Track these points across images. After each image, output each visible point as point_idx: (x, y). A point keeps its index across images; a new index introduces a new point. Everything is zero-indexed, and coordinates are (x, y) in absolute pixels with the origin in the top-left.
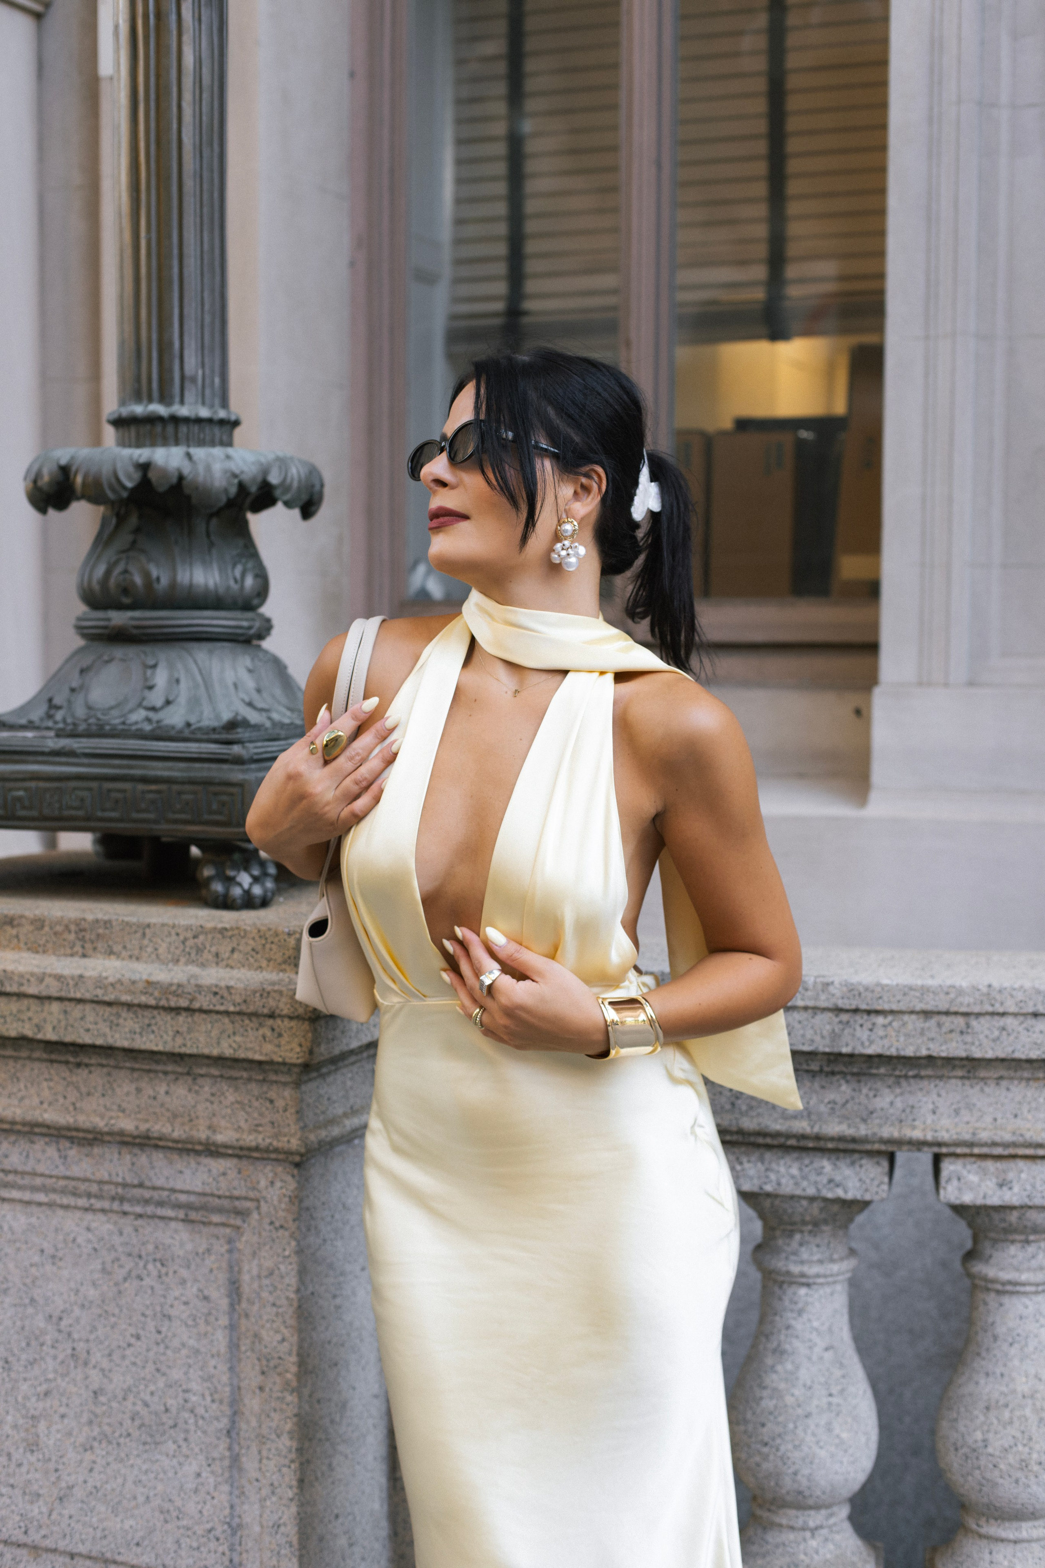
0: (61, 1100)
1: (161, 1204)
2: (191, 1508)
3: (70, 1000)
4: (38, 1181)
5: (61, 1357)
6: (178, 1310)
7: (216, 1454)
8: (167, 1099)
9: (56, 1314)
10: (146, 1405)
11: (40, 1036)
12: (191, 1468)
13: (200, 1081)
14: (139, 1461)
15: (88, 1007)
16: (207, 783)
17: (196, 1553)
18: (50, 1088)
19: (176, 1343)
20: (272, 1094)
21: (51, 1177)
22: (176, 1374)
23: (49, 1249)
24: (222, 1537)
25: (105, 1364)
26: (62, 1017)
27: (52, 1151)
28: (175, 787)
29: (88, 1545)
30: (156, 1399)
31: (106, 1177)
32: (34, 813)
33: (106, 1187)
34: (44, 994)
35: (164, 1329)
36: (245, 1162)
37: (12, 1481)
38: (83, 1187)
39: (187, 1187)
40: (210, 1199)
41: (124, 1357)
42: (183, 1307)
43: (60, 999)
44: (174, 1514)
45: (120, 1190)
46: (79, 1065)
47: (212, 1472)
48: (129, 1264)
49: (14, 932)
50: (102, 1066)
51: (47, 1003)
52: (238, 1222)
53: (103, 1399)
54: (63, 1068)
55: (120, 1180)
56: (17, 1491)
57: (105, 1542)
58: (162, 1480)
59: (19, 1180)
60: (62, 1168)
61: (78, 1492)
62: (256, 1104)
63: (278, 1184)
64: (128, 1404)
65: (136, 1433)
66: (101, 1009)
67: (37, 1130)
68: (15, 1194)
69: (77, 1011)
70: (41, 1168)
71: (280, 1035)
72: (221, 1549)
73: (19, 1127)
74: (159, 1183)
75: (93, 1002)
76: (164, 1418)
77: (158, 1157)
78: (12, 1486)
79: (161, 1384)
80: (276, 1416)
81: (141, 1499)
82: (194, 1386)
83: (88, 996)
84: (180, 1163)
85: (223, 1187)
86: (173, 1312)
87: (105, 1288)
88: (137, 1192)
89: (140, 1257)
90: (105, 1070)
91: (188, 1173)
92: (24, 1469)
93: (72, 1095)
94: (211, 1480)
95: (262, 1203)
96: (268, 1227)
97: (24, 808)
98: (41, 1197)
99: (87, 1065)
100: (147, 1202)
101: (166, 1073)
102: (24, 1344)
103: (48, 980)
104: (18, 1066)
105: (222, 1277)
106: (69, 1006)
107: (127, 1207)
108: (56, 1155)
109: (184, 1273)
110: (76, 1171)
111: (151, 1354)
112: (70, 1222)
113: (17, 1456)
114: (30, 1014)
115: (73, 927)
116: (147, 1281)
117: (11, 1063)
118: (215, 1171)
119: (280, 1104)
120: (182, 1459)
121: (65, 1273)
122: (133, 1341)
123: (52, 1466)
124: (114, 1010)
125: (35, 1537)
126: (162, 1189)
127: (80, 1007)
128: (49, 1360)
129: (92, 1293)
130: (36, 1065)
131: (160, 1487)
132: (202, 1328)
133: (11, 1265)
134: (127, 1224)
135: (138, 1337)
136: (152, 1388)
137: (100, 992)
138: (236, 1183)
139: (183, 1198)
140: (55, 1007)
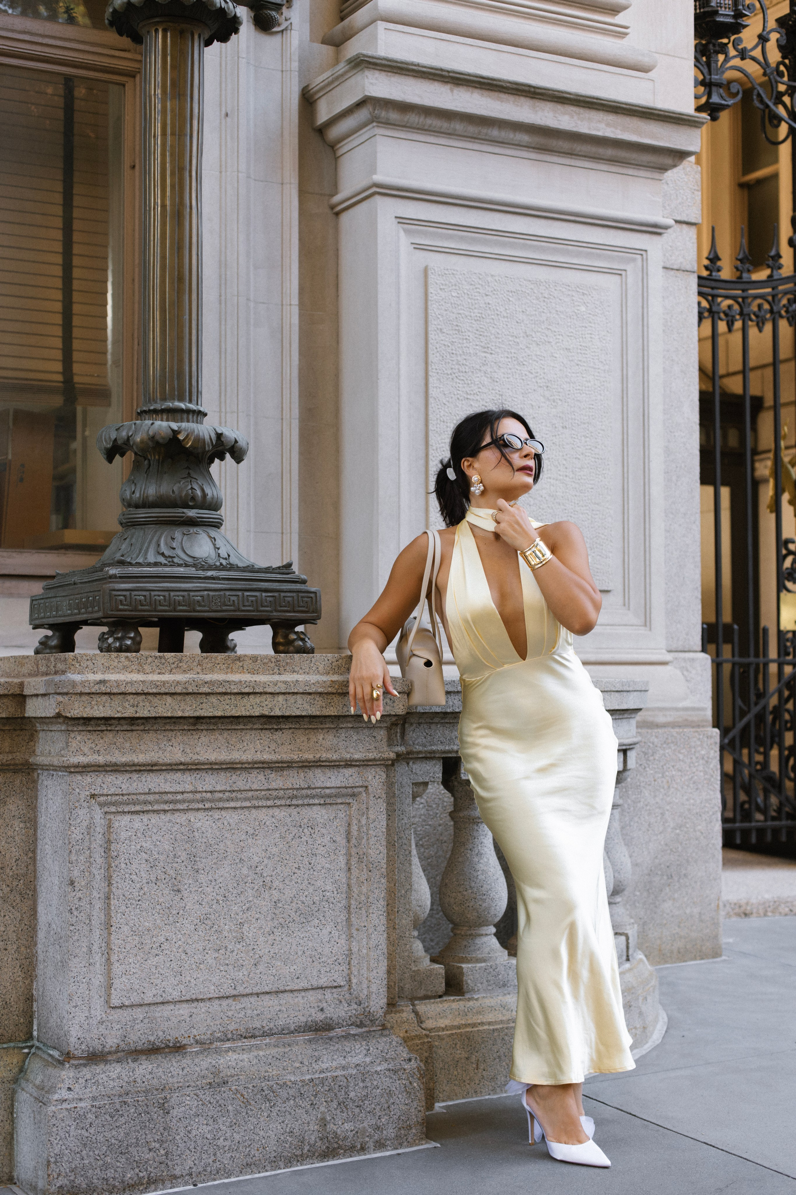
0: (267, 749)
1: (313, 797)
2: (327, 951)
3: (289, 693)
4: (250, 794)
5: (256, 887)
6: (321, 850)
7: (339, 921)
8: (324, 742)
9: (254, 865)
10: (303, 903)
11: (272, 714)
12: (325, 932)
13: (340, 731)
14: (299, 933)
15: (298, 696)
16: (298, 591)
17: (329, 974)
18: (261, 744)
19: (319, 867)
20: (375, 734)
21: (257, 790)
22: (319, 883)
23: (251, 831)
24: (342, 962)
25: (281, 886)
26: (284, 703)
27: (261, 777)
28: (282, 594)
29: (270, 986)
30: (308, 899)
31: (291, 786)
32: (207, 608)
33: (288, 791)
34: (278, 691)
35: (313, 862)
36: (361, 768)
37: (227, 962)
38: (275, 793)
39: (333, 785)
40: (342, 790)
41: (291, 881)
42: (322, 848)
43: (284, 694)
44: (317, 957)
45: (295, 792)
46: (277, 730)
47: (338, 930)
48: (295, 831)
49: (241, 664)
50: (290, 728)
51: (276, 697)
52: (351, 801)
53: (280, 905)
54: (267, 732)
55: (298, 786)
56: (230, 967)
57: (280, 982)
58: (311, 940)
59: (239, 795)
60: (266, 784)
61: (265, 958)
62: (367, 739)
63: (377, 777)
64: (294, 904)
65: (297, 919)
66: (305, 697)
67: (256, 766)
68: (232, 804)
69: (292, 699)
70: (255, 787)
71: (394, 702)
72: (341, 968)
73: (246, 765)
74: (318, 785)
75: (303, 693)
76: (313, 907)
77: (318, 772)
78: (227, 965)
79: (311, 890)
80: (377, 891)
81: (300, 953)
82: (328, 888)
83: (301, 691)
84: (329, 773)
85: (351, 782)
86: (318, 852)
87: (281, 846)
88: (304, 792)
89: (300, 826)
90: (291, 731)
91: (333, 778)
92: (235, 953)
93: (273, 746)
94: (337, 934)
95: (370, 787)
96: (372, 798)
97: (200, 606)
98: (248, 804)
99: (281, 729)
100: (307, 796)
101: (322, 729)
102: (235, 885)
103: (279, 684)
104: (243, 734)
105: (343, 830)
106: (289, 697)
107: (294, 802)
108: (263, 778)
109: (324, 831)
110: (274, 785)
111: (306, 875)
112: (262, 814)
113: (230, 947)
114: (267, 703)
115: (273, 660)
116: (304, 839)
117: (239, 733)
118: (347, 775)
119: (379, 738)
120: (321, 927)
121: (260, 842)
122: (296, 871)
123: (251, 947)
124: (312, 697)
125: (241, 990)
126: (318, 788)
127: (295, 697)
128: (249, 890)
129: (275, 850)
130: (254, 732)
131: (310, 944)
132: (333, 856)
133: (229, 843)
134: (294, 811)
135: (299, 868)
136: (307, 893)
137: (307, 688)
138: (357, 779)
139: (328, 791)
140: (281, 698)
